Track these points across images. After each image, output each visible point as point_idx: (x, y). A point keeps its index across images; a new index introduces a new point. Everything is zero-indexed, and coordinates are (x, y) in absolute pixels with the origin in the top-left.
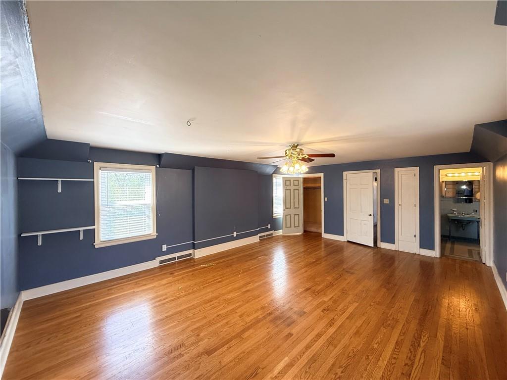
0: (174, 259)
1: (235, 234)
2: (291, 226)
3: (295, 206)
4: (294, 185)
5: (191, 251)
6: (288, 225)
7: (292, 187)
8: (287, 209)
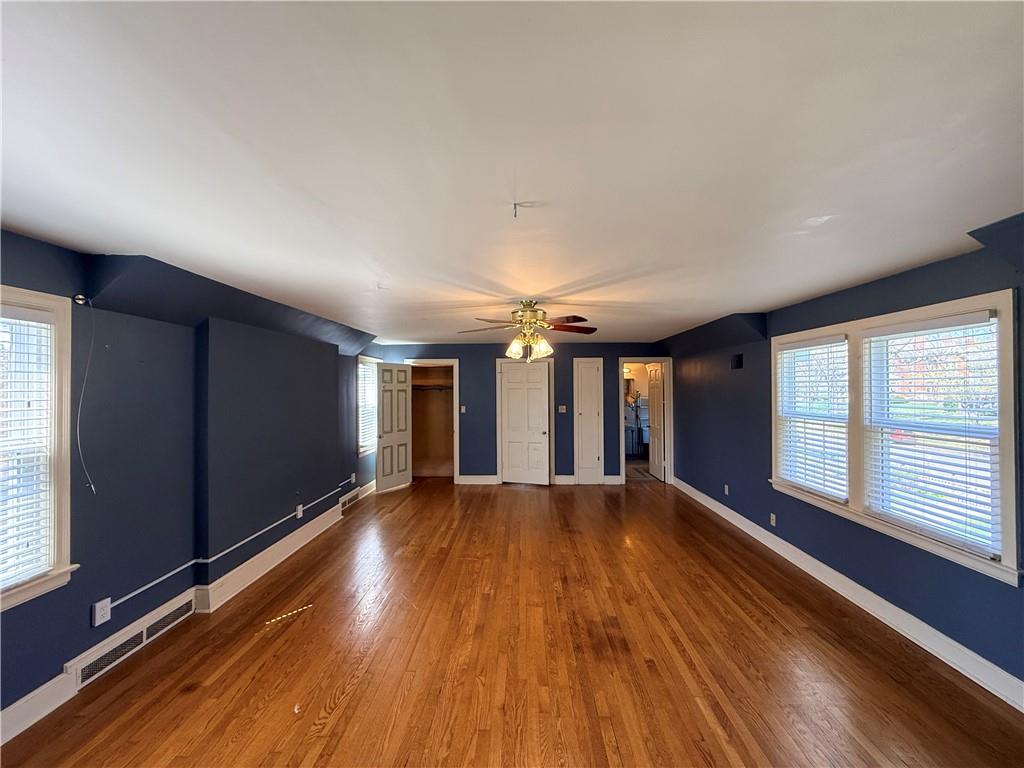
0: (137, 640)
1: (300, 511)
2: (392, 471)
3: (400, 427)
4: (399, 382)
5: (189, 595)
6: (388, 470)
7: (395, 386)
8: (385, 433)
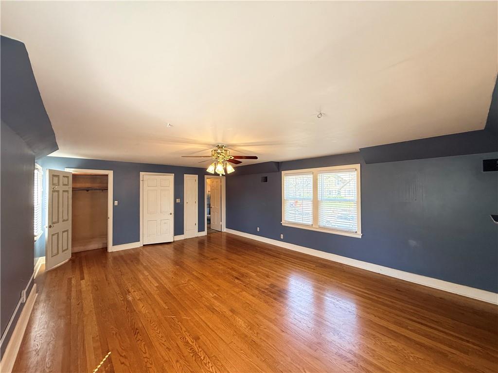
2: (58, 251)
3: (64, 218)
7: (61, 188)
8: (54, 223)
